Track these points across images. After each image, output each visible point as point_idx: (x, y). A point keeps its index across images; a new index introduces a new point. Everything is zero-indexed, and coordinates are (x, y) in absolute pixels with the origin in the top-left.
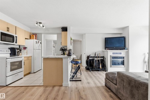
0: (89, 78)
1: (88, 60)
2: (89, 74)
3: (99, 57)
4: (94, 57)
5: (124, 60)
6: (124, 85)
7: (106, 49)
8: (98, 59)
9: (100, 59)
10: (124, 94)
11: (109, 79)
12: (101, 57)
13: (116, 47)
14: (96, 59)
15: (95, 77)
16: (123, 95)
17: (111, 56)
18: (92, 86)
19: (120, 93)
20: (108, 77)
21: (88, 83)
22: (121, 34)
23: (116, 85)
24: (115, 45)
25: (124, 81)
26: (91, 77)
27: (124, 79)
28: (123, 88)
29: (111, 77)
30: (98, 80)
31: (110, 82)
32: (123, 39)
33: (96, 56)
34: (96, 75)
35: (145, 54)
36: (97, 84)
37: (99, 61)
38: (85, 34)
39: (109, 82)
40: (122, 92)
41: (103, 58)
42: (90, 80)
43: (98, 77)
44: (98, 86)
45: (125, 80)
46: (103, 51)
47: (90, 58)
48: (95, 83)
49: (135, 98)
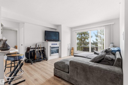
0: (33, 73)
1: (29, 52)
2: (31, 68)
3: (40, 48)
4: (35, 48)
5: (58, 49)
6: (77, 72)
7: (45, 41)
8: (39, 50)
9: (41, 49)
10: (78, 80)
11: (59, 69)
12: (42, 48)
13: (53, 39)
14: (37, 50)
15: (40, 69)
16: (76, 81)
17: (50, 46)
18: (43, 82)
19: (73, 79)
20: (57, 67)
21: (36, 80)
22: (55, 29)
23: (68, 73)
24: (53, 38)
25: (77, 68)
26: (35, 70)
27: (78, 66)
28: (77, 75)
29: (61, 66)
30: (44, 72)
31: (61, 71)
32: (58, 33)
33: (37, 47)
34: (39, 67)
35: (68, 44)
36: (47, 78)
37: (40, 51)
38: (24, 23)
39: (59, 72)
40: (76, 79)
41: (44, 48)
42: (36, 76)
43: (42, 68)
44: (48, 79)
45: (79, 68)
46: (43, 42)
47: (31, 50)
48: (44, 77)
49: (89, 81)
